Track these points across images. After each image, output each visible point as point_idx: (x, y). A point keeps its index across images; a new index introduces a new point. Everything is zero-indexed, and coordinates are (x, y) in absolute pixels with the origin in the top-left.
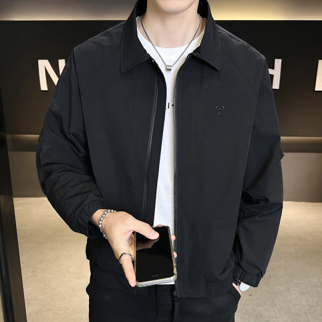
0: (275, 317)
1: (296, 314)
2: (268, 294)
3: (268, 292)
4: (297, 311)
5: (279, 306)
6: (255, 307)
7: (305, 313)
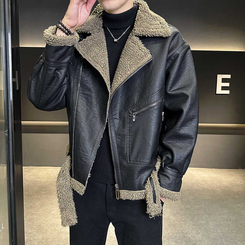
0: (200, 241)
1: (214, 239)
2: (194, 226)
3: (194, 225)
4: (215, 237)
5: (202, 233)
6: (185, 235)
7: (220, 238)
